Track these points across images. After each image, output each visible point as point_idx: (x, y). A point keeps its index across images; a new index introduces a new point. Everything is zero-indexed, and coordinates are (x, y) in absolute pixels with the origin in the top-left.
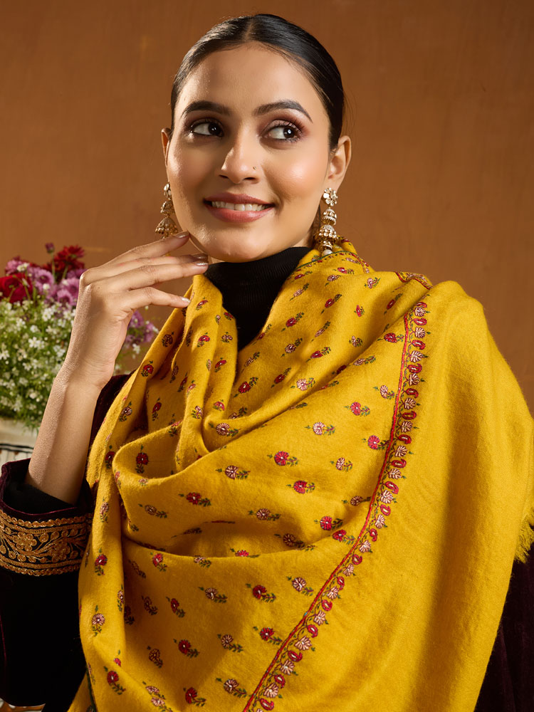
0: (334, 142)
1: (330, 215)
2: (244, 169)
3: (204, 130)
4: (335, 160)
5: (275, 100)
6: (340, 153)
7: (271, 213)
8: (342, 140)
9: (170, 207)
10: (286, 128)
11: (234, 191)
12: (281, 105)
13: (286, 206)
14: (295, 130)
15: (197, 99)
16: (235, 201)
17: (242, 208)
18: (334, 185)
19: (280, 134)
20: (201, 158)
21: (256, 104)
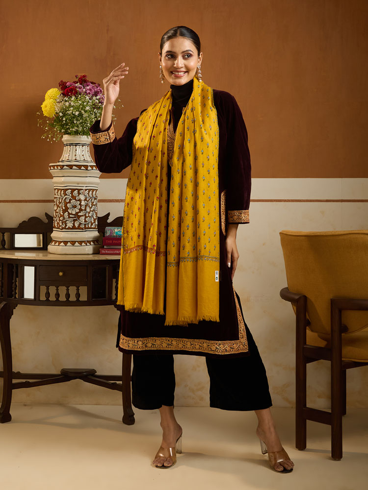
0: (199, 55)
1: (200, 71)
2: (180, 65)
3: (170, 57)
4: (199, 58)
5: (185, 50)
6: (200, 56)
7: (186, 74)
8: (201, 54)
9: (162, 72)
10: (188, 55)
11: (179, 70)
12: (187, 51)
13: (190, 72)
14: (190, 56)
15: (168, 50)
16: (178, 72)
17: (180, 73)
18: (200, 64)
19: (186, 57)
20: (170, 63)
21: (181, 51)
